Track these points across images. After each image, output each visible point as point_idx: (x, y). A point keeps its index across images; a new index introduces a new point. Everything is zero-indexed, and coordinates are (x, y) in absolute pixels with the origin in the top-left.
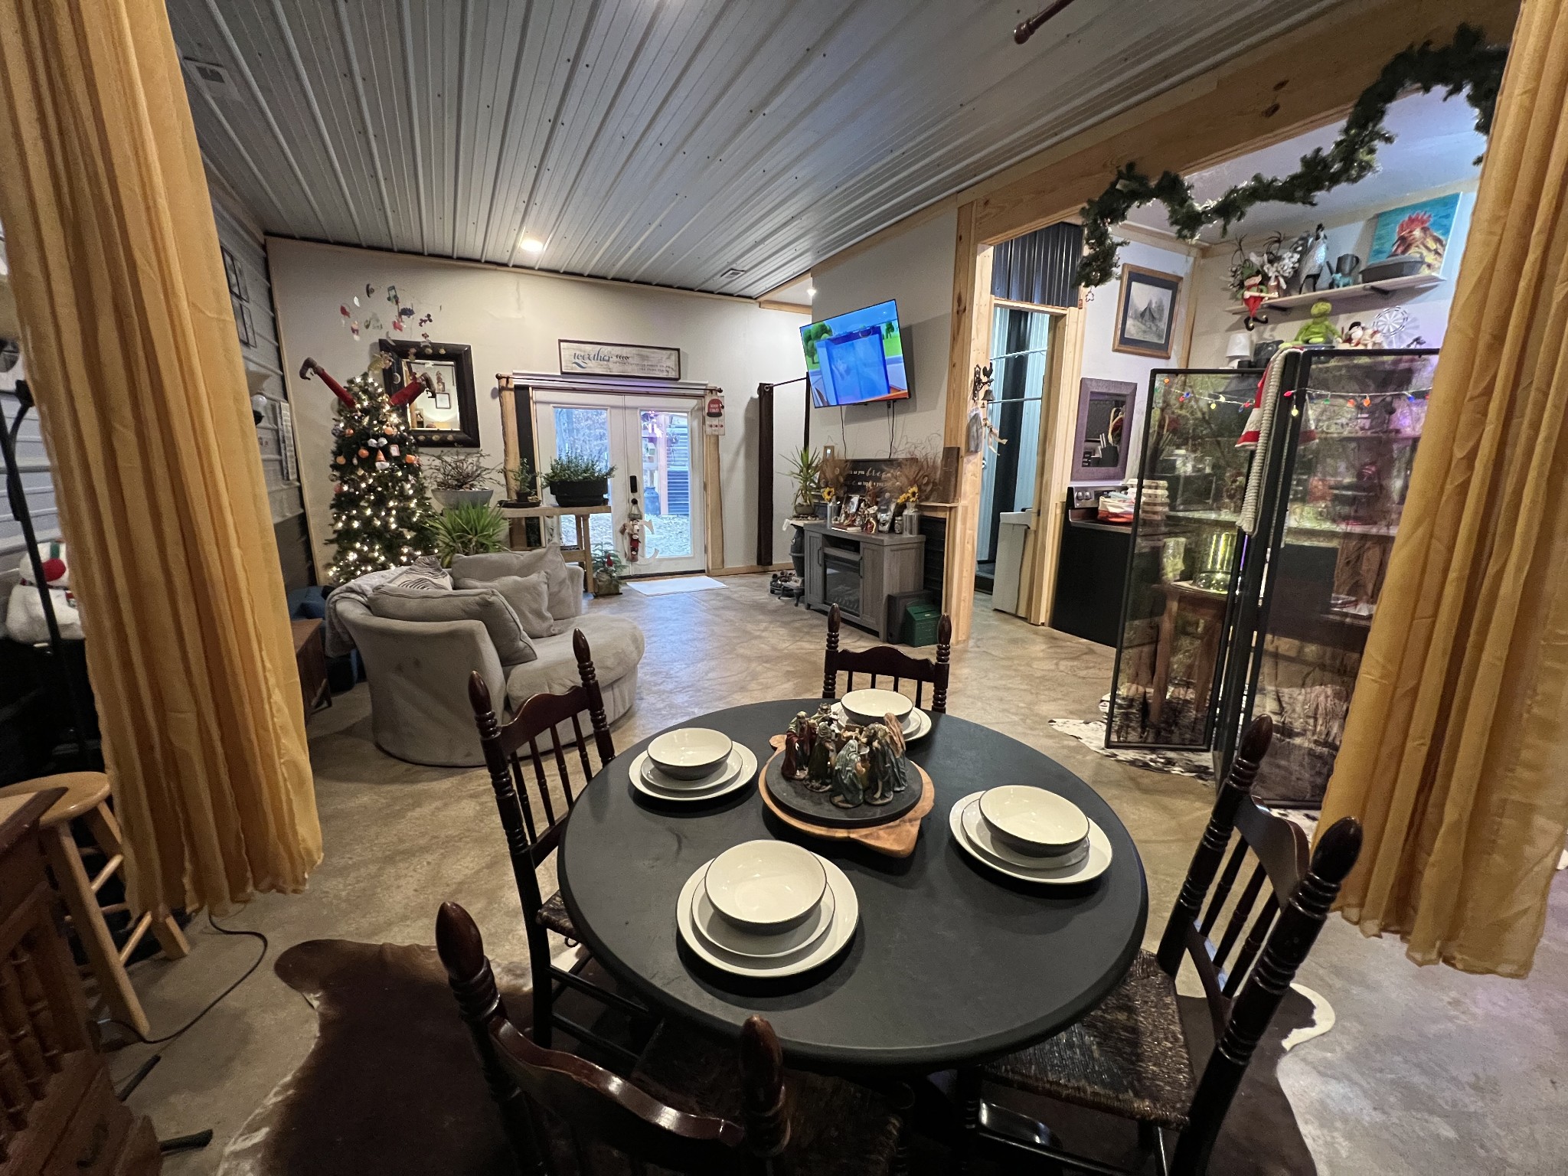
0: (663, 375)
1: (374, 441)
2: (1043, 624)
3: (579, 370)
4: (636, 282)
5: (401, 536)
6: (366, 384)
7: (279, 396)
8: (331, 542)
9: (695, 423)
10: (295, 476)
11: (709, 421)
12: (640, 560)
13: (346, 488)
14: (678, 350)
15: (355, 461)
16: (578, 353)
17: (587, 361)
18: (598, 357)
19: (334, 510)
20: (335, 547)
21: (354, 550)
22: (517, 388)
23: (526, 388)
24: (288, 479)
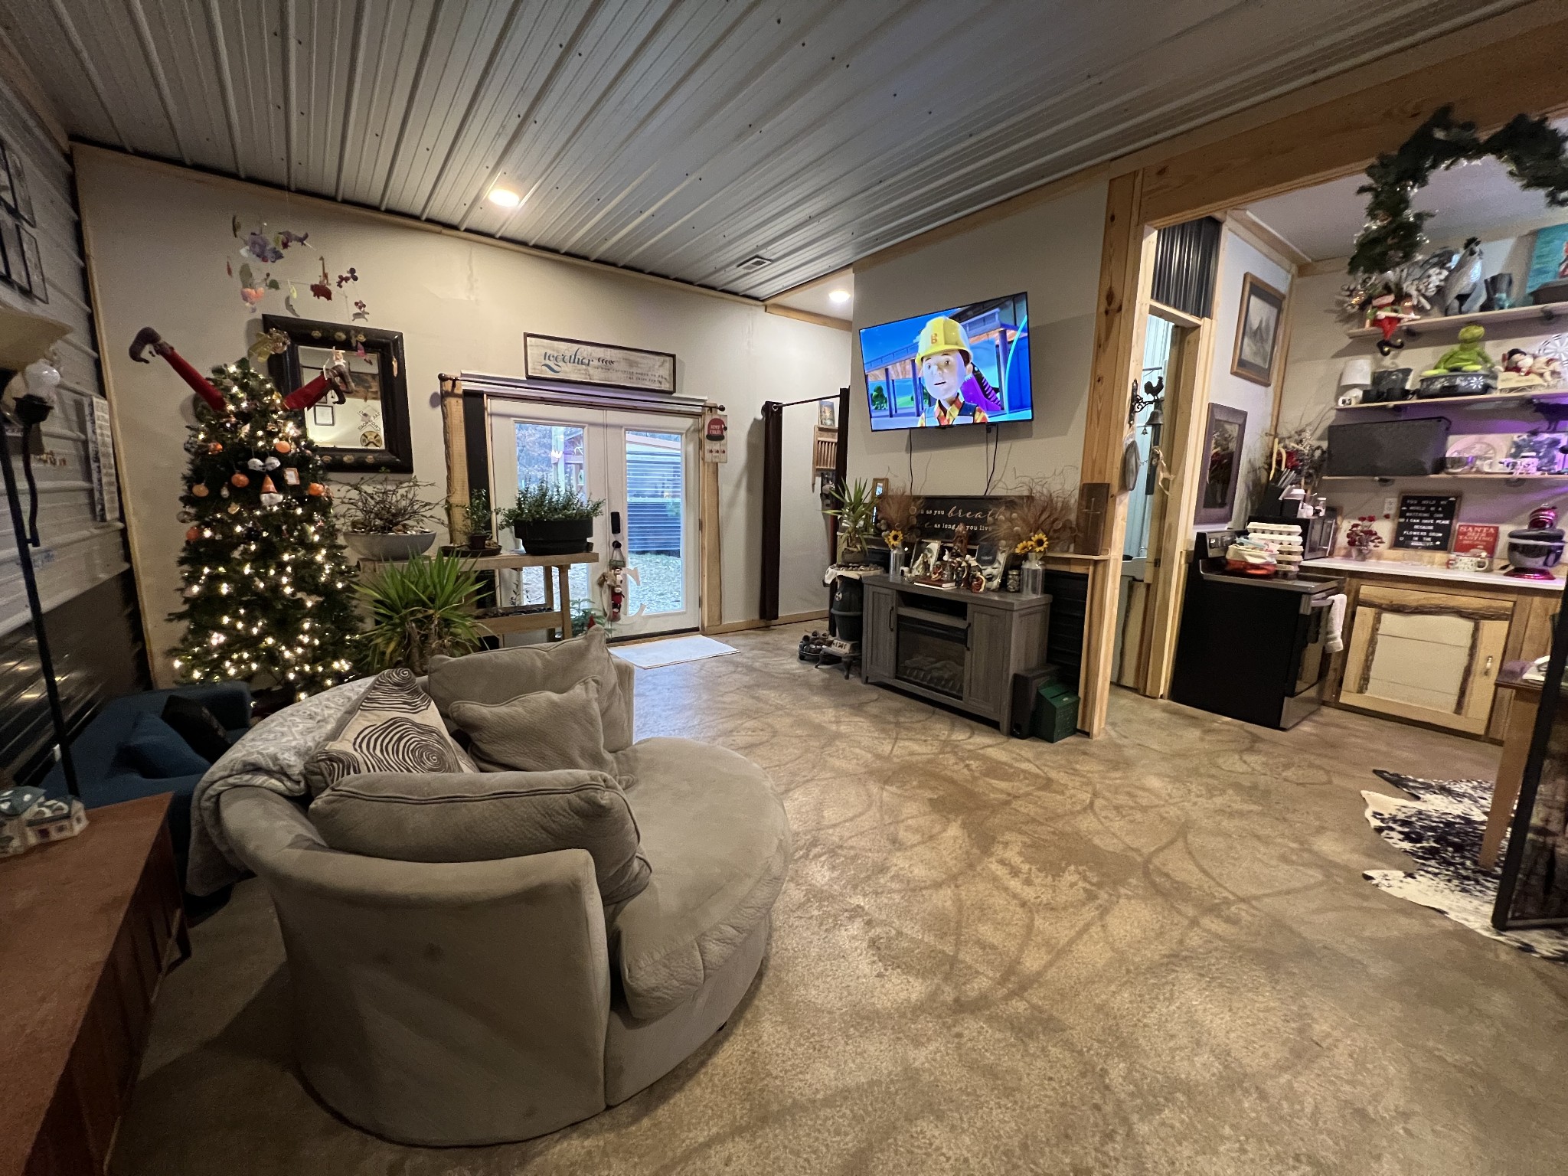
0: (655, 386)
1: (259, 462)
2: (1162, 697)
3: (550, 375)
4: (625, 267)
5: (300, 603)
6: (245, 375)
7: (88, 387)
8: (180, 616)
9: (691, 448)
10: (117, 514)
11: (709, 445)
12: (623, 619)
13: (208, 533)
14: (673, 356)
15: (225, 493)
16: (549, 352)
17: (561, 364)
18: (575, 360)
19: (186, 567)
20: (184, 625)
21: (221, 629)
22: (467, 394)
23: (478, 395)
24: (103, 519)
